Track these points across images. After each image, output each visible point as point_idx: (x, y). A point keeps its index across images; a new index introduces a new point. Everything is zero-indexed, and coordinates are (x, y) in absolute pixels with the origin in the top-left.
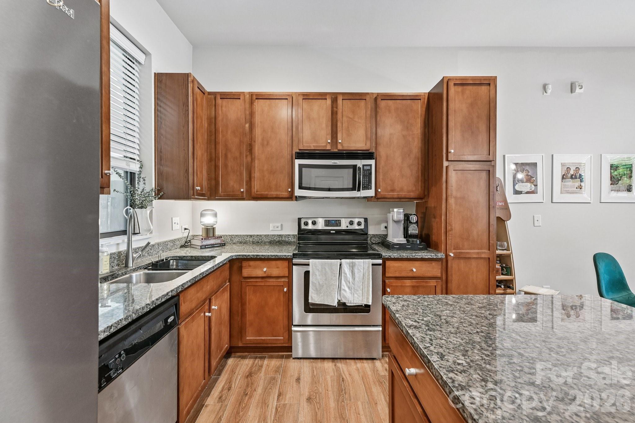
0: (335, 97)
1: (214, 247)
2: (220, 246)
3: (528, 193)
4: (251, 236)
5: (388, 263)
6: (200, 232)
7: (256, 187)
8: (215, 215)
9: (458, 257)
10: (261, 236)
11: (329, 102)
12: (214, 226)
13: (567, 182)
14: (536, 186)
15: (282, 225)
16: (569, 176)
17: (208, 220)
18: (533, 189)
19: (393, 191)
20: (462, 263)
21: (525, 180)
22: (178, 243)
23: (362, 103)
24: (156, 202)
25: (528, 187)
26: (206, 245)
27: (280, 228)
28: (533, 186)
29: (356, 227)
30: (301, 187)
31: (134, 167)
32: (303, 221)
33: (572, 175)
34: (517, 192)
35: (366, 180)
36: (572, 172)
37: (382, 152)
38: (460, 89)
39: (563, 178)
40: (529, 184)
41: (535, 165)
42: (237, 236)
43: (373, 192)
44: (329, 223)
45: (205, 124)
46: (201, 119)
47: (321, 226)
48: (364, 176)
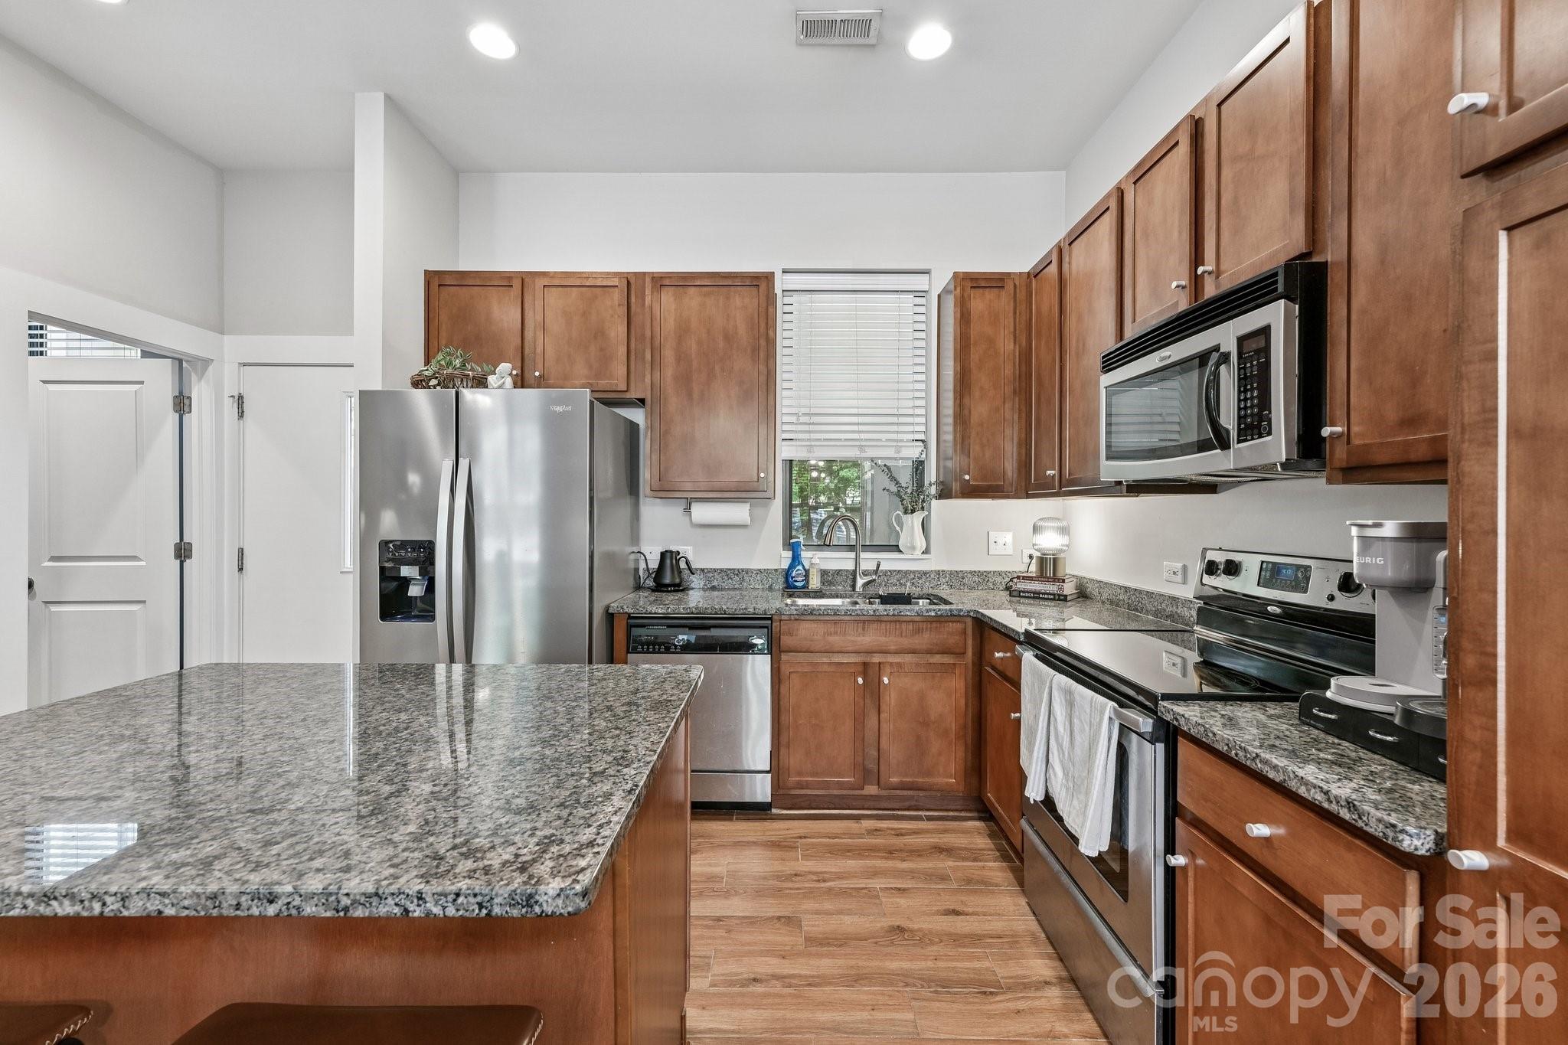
1: (1039, 598)
2: (1054, 599)
4: (1126, 589)
6: (1031, 567)
7: (1066, 468)
10: (1140, 592)
11: (1184, 148)
12: (1062, 555)
15: (1185, 568)
17: (1049, 541)
22: (999, 579)
26: (1020, 592)
27: (1179, 579)
30: (1109, 455)
32: (1211, 559)
35: (1252, 398)
42: (1106, 583)
43: (1278, 444)
44: (1271, 575)
45: (1007, 346)
46: (991, 342)
47: (1246, 584)
48: (1243, 382)
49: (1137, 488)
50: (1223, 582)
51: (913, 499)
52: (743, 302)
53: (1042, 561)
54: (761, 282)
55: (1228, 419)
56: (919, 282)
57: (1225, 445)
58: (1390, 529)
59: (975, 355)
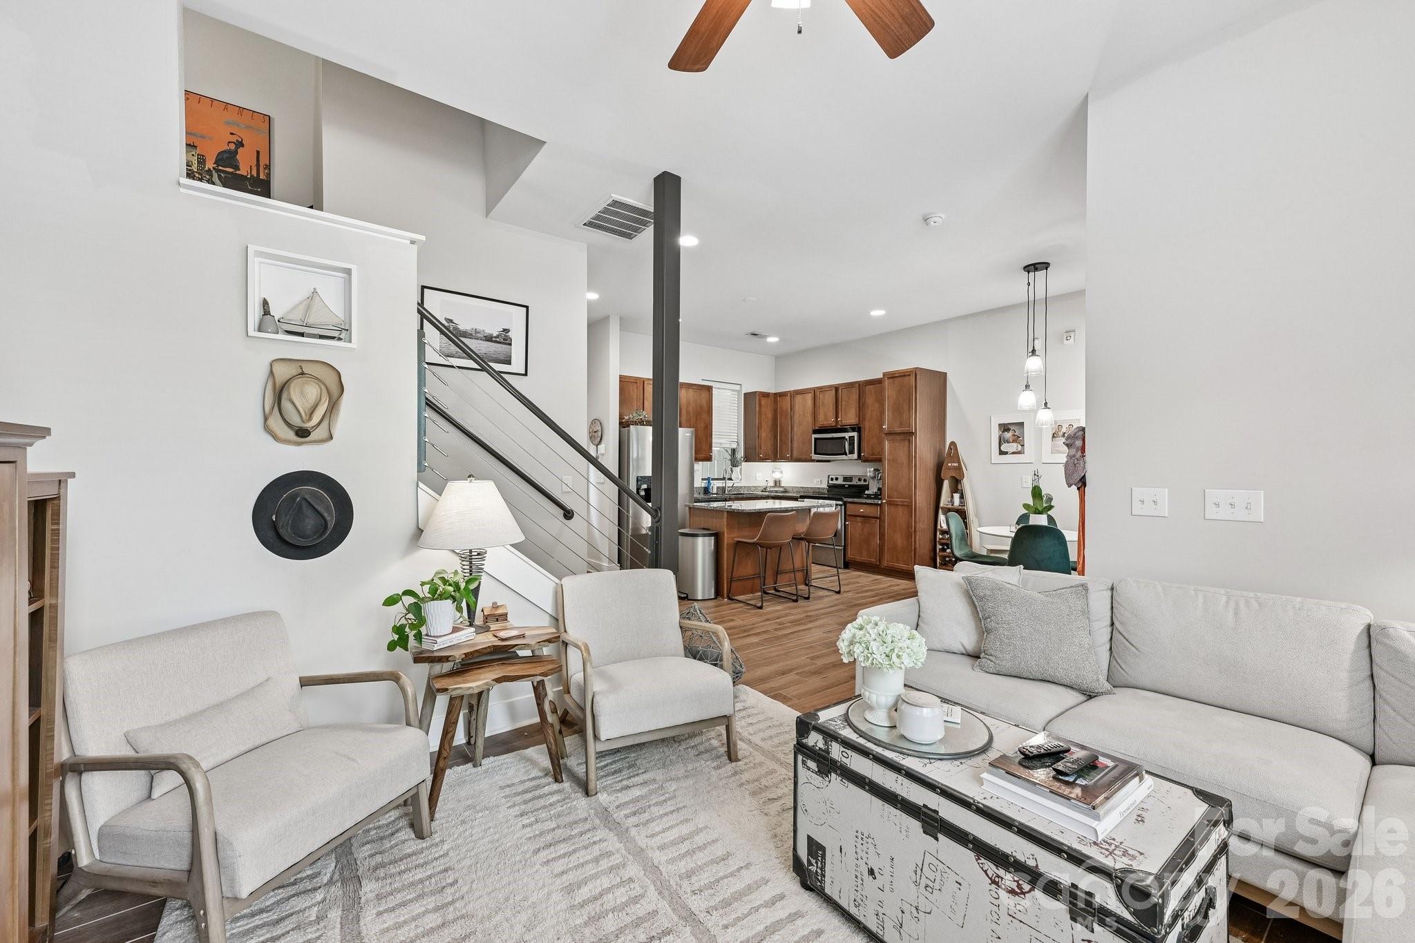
0: (836, 388)
3: (1013, 453)
4: (803, 488)
5: (848, 505)
6: (772, 484)
7: (795, 455)
8: (781, 472)
9: (890, 503)
10: (810, 488)
11: (834, 392)
12: (781, 479)
13: (1059, 440)
14: (1023, 446)
16: (1061, 434)
17: (777, 476)
18: (1019, 450)
19: (873, 454)
20: (893, 508)
21: (1011, 440)
23: (854, 390)
24: (744, 464)
25: (1013, 447)
27: (820, 483)
28: (1020, 446)
29: (862, 483)
30: (815, 453)
31: (734, 446)
32: (830, 477)
33: (1064, 433)
34: (1002, 453)
35: (851, 447)
36: (1064, 430)
37: (867, 425)
38: (892, 380)
39: (1053, 437)
40: (1015, 445)
41: (1022, 424)
43: (855, 456)
44: (845, 479)
45: (770, 415)
46: (766, 413)
47: (840, 482)
48: (850, 444)
49: (818, 461)
50: (835, 482)
51: (734, 463)
52: (704, 395)
53: (776, 482)
54: (709, 389)
55: (847, 452)
56: (738, 388)
57: (846, 455)
58: (872, 469)
59: (763, 417)
